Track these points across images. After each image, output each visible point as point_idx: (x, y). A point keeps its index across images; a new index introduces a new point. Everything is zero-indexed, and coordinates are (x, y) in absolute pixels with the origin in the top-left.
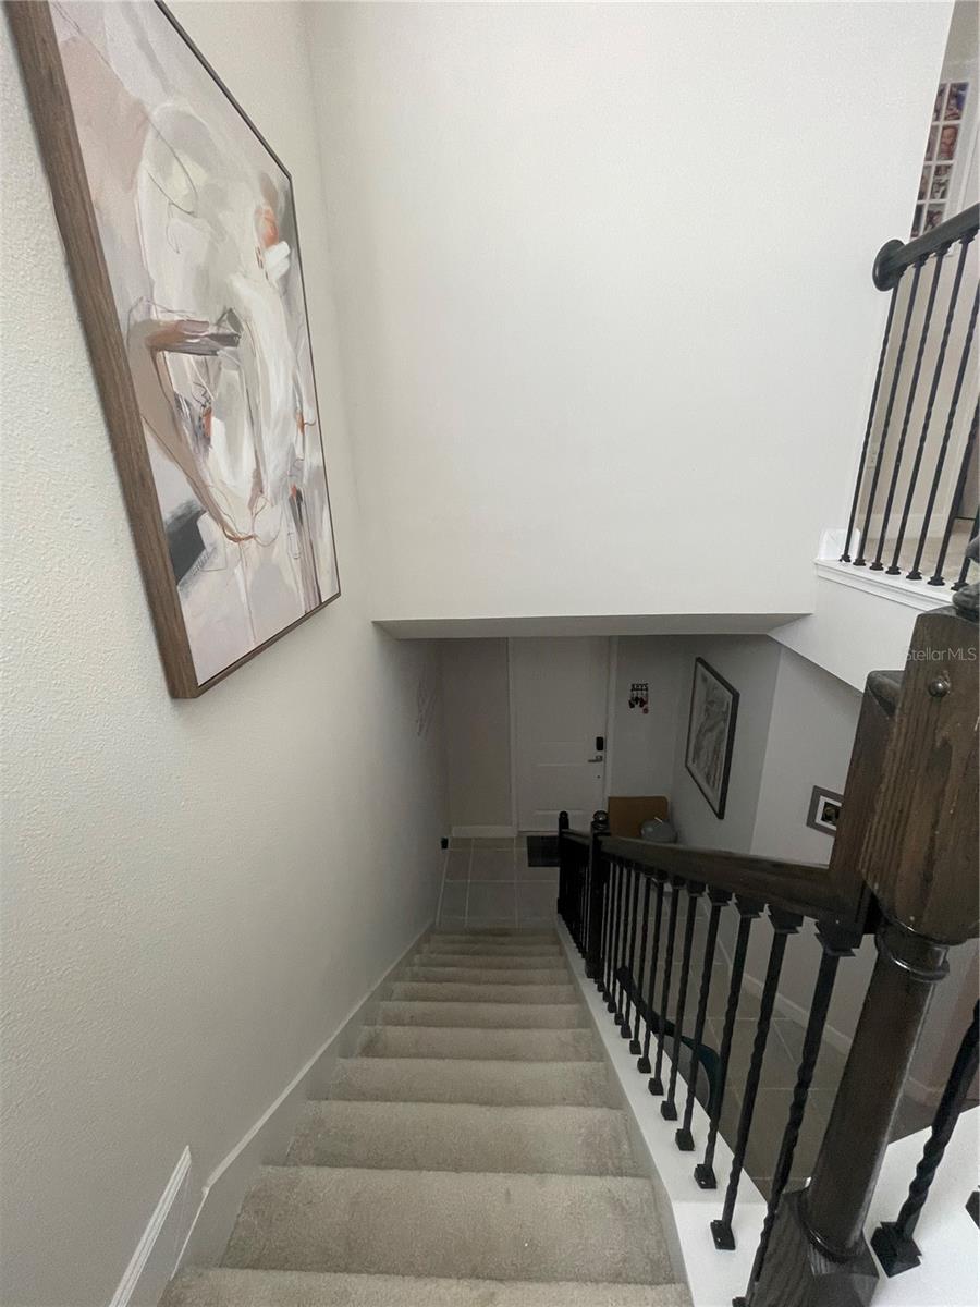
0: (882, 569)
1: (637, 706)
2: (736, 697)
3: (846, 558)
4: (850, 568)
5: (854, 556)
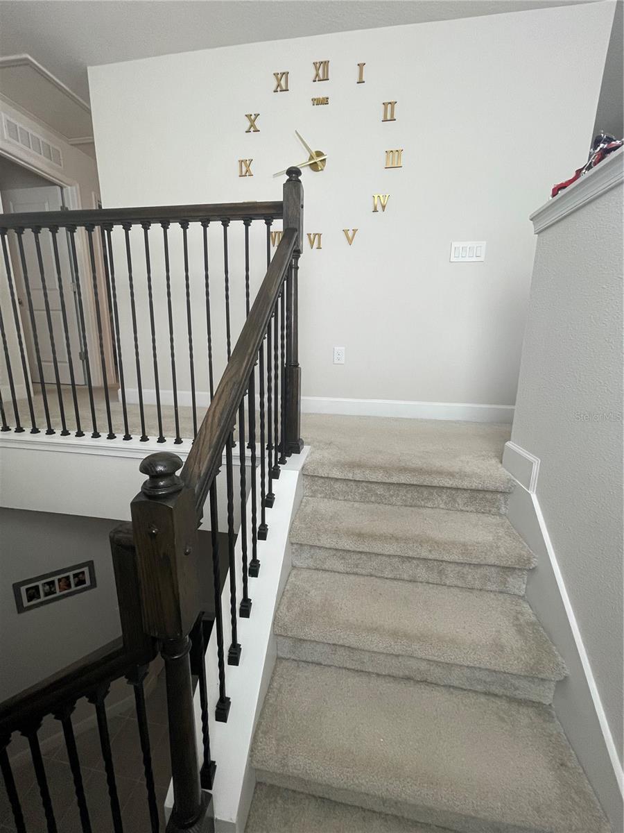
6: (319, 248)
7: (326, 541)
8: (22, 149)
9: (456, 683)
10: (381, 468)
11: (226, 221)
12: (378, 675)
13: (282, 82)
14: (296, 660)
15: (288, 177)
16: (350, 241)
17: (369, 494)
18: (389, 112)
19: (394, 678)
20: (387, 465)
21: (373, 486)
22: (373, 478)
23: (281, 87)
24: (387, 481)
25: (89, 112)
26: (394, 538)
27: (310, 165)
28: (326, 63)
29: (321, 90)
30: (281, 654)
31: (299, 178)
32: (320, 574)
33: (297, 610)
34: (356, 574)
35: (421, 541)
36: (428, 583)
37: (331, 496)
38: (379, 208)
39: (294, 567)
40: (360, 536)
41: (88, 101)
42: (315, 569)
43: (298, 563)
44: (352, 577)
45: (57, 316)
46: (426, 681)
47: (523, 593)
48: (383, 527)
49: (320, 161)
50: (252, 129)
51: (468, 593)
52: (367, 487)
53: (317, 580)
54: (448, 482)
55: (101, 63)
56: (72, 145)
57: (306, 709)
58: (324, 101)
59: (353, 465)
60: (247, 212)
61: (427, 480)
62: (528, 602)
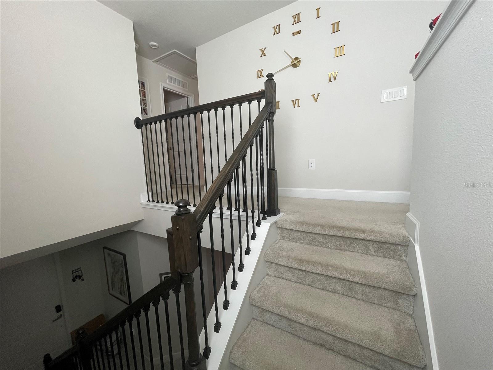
0: (159, 202)
1: (77, 280)
2: (124, 256)
3: (149, 200)
4: (151, 203)
5: (151, 199)
6: (298, 106)
7: (282, 261)
8: (173, 86)
9: (352, 356)
10: (319, 225)
11: (240, 104)
12: (304, 339)
13: (277, 30)
14: (261, 321)
15: (267, 78)
16: (316, 101)
17: (314, 241)
18: (336, 28)
19: (314, 343)
20: (323, 224)
21: (316, 236)
22: (314, 231)
23: (277, 32)
24: (323, 233)
25: (196, 64)
26: (321, 264)
27: (292, 65)
28: (299, 14)
29: (296, 28)
30: (255, 317)
31: (273, 78)
32: (280, 280)
33: (262, 293)
34: (300, 283)
35: (335, 268)
36: (343, 294)
37: (292, 240)
38: (332, 79)
39: (268, 275)
40: (301, 260)
41: (196, 60)
42: (278, 278)
43: (269, 273)
44: (297, 284)
45: (182, 154)
46: (333, 350)
47: (410, 312)
48: (315, 258)
49: (297, 62)
50: (263, 55)
51: (369, 305)
52: (312, 236)
53: (278, 282)
54: (360, 236)
55: (200, 45)
56: (192, 79)
57: (260, 343)
58: (299, 32)
59: (302, 223)
60: (249, 98)
61: (347, 234)
62: (414, 318)
